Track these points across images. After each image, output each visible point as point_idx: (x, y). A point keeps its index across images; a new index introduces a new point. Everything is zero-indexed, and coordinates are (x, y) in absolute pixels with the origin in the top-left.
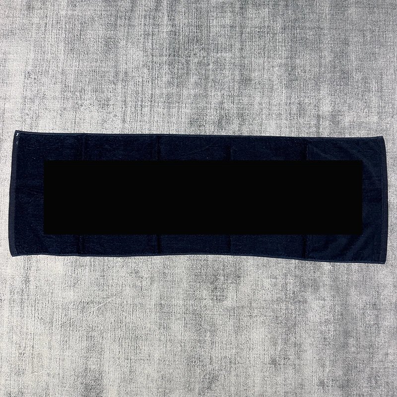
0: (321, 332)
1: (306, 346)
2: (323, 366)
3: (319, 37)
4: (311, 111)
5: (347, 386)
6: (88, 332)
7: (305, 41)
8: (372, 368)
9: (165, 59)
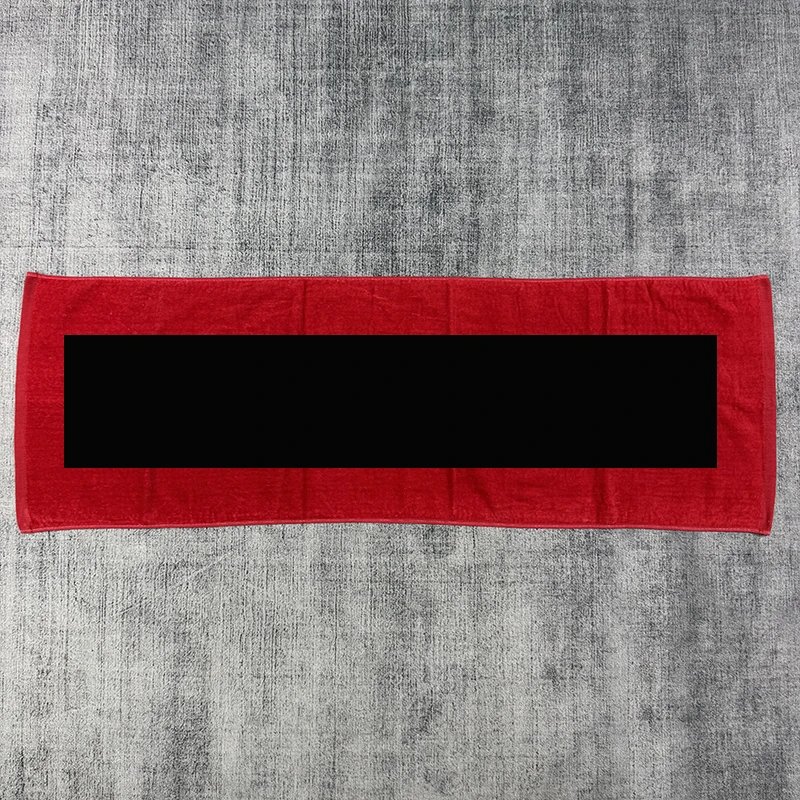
0: (644, 612)
1: (615, 640)
2: (650, 679)
3: (628, 26)
4: (614, 172)
5: (698, 717)
6: (177, 625)
7: (600, 35)
8: (747, 681)
9: (319, 73)
